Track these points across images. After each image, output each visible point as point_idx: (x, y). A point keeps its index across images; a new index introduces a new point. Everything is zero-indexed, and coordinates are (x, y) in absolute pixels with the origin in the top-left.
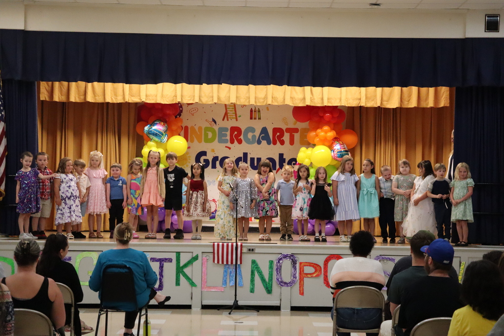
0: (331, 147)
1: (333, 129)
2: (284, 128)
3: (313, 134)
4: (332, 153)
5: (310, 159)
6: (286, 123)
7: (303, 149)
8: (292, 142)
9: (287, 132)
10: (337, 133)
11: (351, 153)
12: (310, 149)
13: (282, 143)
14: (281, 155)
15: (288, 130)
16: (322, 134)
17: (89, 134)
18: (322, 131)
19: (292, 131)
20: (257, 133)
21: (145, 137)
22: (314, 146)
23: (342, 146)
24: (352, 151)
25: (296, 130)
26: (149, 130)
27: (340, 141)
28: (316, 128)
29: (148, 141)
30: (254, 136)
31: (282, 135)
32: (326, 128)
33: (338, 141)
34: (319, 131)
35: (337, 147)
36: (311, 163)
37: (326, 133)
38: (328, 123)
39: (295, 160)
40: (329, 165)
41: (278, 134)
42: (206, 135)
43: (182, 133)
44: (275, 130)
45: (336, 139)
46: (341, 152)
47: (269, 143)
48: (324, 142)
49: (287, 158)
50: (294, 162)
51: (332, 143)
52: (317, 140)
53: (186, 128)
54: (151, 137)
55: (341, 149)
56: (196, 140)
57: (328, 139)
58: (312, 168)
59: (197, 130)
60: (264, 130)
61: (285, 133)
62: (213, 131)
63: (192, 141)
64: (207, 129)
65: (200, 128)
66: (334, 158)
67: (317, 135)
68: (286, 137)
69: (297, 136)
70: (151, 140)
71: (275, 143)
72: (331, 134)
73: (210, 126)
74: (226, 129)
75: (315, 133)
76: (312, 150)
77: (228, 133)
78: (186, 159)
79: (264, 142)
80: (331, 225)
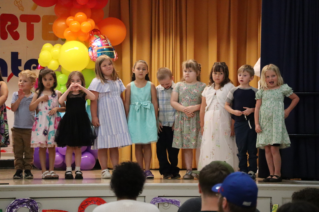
0: (88, 43)
1: (91, 17)
2: (18, 14)
3: (61, 24)
4: (90, 52)
5: (57, 60)
6: (21, 7)
7: (47, 46)
8: (30, 36)
9: (22, 21)
10: (96, 23)
11: (117, 52)
12: (58, 46)
13: (16, 36)
14: (14, 55)
15: (24, 18)
16: (75, 24)
18: (74, 20)
19: (31, 19)
22: (63, 41)
23: (104, 41)
24: (119, 48)
25: (36, 18)
27: (101, 34)
28: (65, 16)
31: (15, 25)
32: (80, 15)
33: (98, 35)
34: (70, 19)
35: (97, 43)
36: (60, 66)
37: (80, 22)
38: (82, 9)
39: (35, 61)
40: (85, 69)
41: (9, 23)
44: (5, 18)
45: (95, 32)
46: (102, 50)
48: (77, 35)
49: (24, 58)
50: (34, 65)
51: (90, 38)
52: (67, 33)
55: (102, 45)
57: (84, 31)
58: (61, 73)
61: (20, 22)
66: (93, 59)
67: (67, 26)
68: (22, 28)
69: (38, 27)
71: (4, 37)
72: (88, 25)
75: (64, 23)
76: (60, 48)
80: (90, 154)
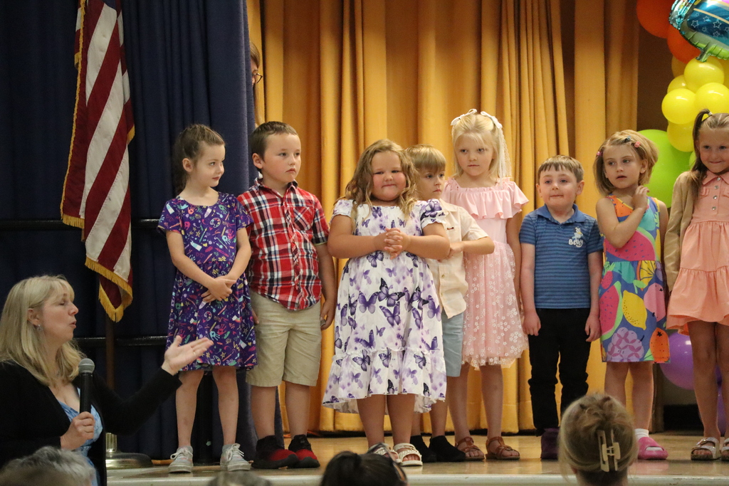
17: (449, 45)
21: (675, 43)
26: (691, 11)
29: (686, 61)
54: (702, 40)
70: (698, 53)
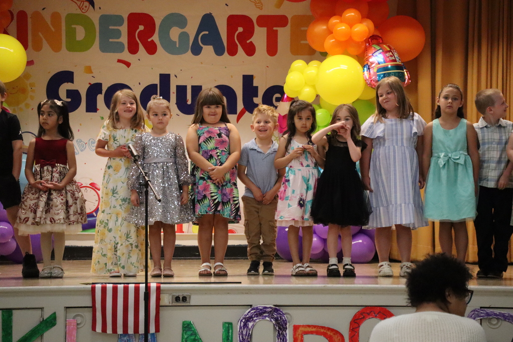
0: (362, 59)
1: (366, 16)
2: (253, 14)
3: (320, 28)
4: (366, 73)
5: (314, 87)
6: (259, 5)
7: (298, 64)
8: (272, 49)
9: (260, 25)
10: (376, 26)
11: (409, 71)
12: (314, 63)
13: (250, 50)
14: (248, 80)
15: (264, 20)
16: (343, 27)
18: (341, 22)
19: (272, 23)
20: (192, 29)
22: (323, 56)
23: (388, 54)
25: (282, 21)
27: (383, 43)
28: (326, 16)
30: (184, 36)
31: (249, 31)
32: (351, 14)
33: (378, 44)
34: (334, 20)
35: (377, 58)
36: (317, 96)
37: (351, 26)
38: (354, 3)
39: (279, 89)
40: (358, 100)
41: (240, 29)
42: (71, 34)
43: (13, 26)
44: (234, 21)
45: (374, 40)
46: (386, 69)
47: (219, 51)
48: (346, 46)
49: (262, 85)
50: (278, 95)
51: (366, 50)
52: (329, 42)
53: (22, 16)
55: (385, 62)
56: (46, 45)
57: (356, 39)
58: (321, 108)
59: (48, 20)
60: (208, 22)
61: (256, 27)
62: (87, 23)
63: (38, 47)
64: (72, 19)
65: (56, 17)
66: (371, 84)
67: (330, 32)
68: (259, 37)
69: (284, 34)
71: (233, 52)
72: (363, 28)
73: (79, 12)
74: (118, 20)
75: (325, 27)
76: (318, 67)
77: (124, 29)
78: (23, 91)
79: (208, 50)
80: (365, 237)
